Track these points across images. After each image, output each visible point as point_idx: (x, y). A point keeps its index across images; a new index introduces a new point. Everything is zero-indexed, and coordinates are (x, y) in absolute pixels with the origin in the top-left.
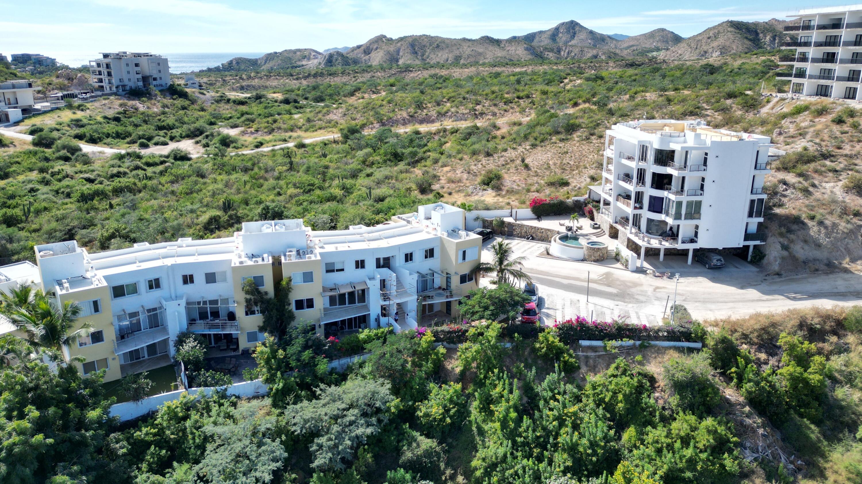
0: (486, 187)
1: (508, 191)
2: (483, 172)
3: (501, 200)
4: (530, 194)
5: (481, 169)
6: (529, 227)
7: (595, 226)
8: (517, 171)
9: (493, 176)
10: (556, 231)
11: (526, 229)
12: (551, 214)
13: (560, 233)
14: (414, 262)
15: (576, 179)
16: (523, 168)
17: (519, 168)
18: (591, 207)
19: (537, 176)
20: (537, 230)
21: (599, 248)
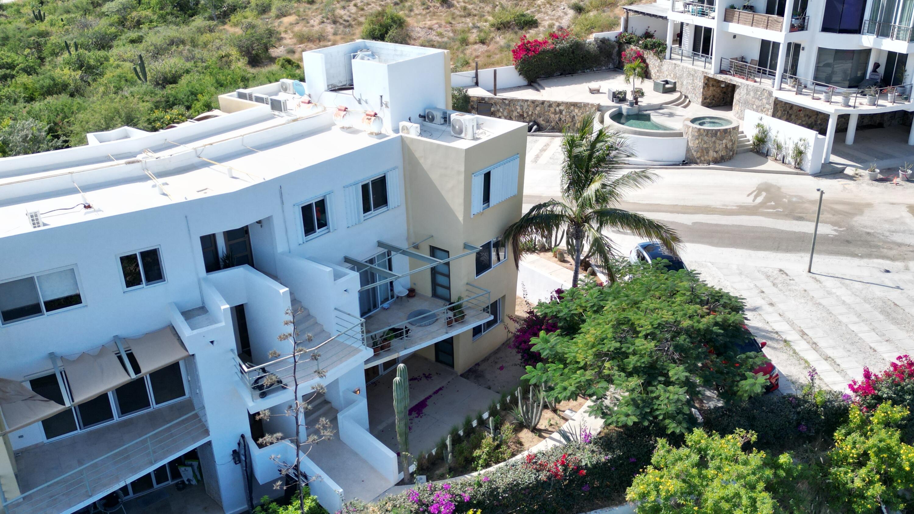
2: (363, 20)
4: (471, 47)
5: (356, 13)
6: (529, 103)
7: (667, 86)
8: (428, 11)
9: (389, 21)
10: (592, 105)
11: (522, 109)
12: (555, 74)
13: (603, 109)
14: (331, 230)
15: (546, 13)
16: (438, 5)
17: (430, 4)
18: (639, 49)
19: (469, 15)
20: (546, 108)
21: (726, 129)
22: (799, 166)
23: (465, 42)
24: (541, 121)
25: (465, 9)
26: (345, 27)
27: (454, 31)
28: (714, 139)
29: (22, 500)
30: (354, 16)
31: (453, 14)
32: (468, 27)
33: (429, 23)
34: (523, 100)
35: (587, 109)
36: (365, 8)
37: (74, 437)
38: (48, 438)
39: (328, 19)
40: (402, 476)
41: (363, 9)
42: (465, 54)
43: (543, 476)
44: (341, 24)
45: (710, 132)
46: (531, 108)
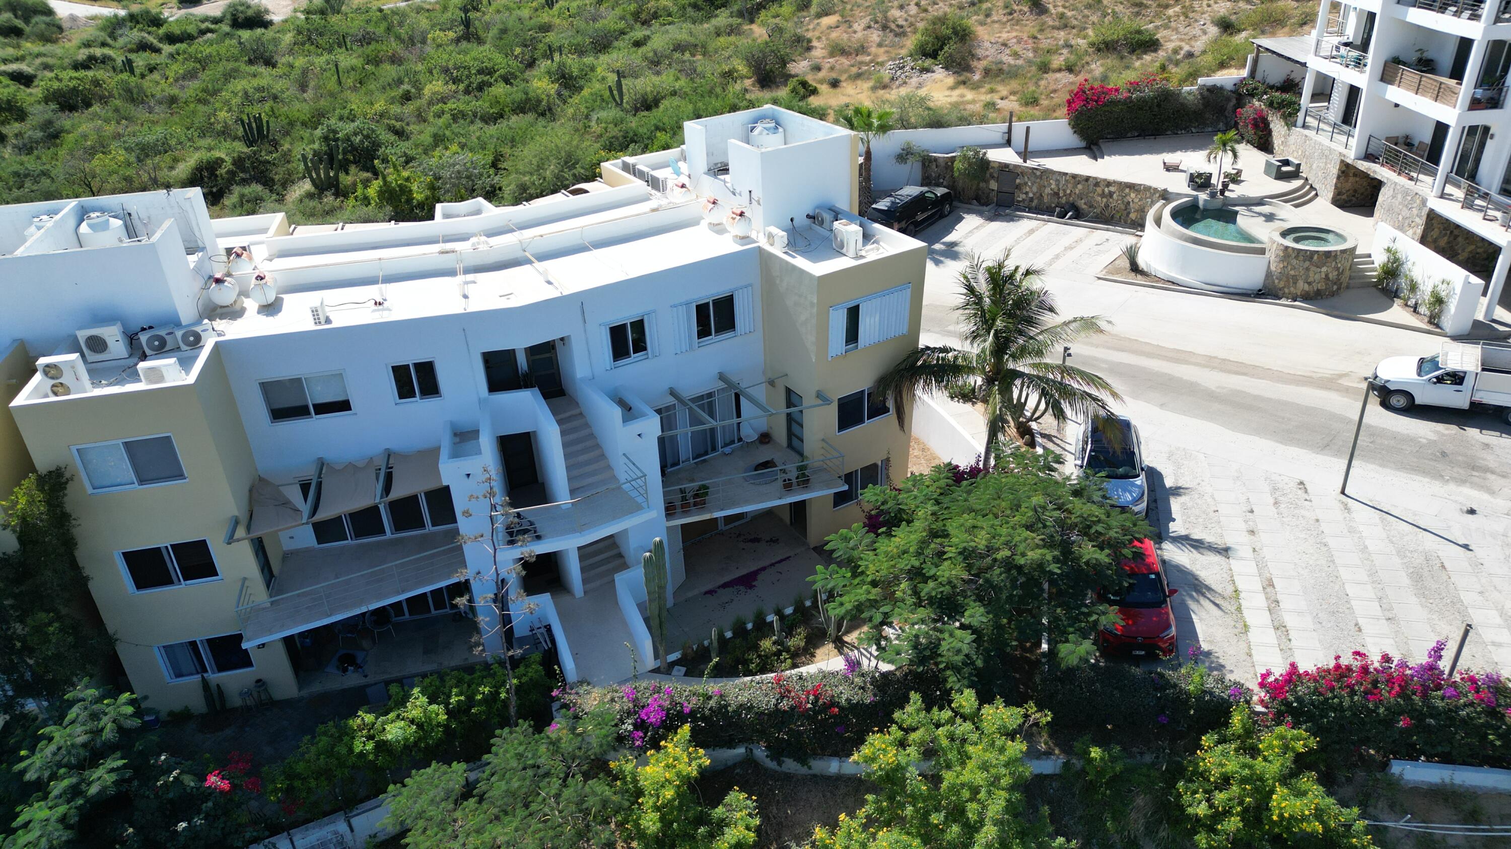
0: (928, 62)
1: (987, 72)
2: (921, 25)
3: (969, 95)
4: (1051, 76)
5: (915, 16)
6: (1068, 178)
7: (1284, 169)
8: (1010, 17)
9: (949, 32)
10: (1156, 190)
11: (1058, 185)
12: (1129, 135)
13: (1171, 196)
14: (650, 356)
15: (1176, 30)
16: (1026, 9)
17: (1016, 8)
18: (1263, 107)
19: (1066, 26)
20: (1091, 187)
21: (1330, 252)
22: (1434, 320)
23: (1045, 68)
24: (1082, 204)
25: (1062, 16)
26: (896, 35)
27: (1035, 51)
28: (1307, 264)
29: (269, 605)
30: (913, 19)
31: (1044, 24)
32: (1057, 45)
33: (1005, 36)
34: (1060, 173)
35: (1148, 195)
36: (930, 9)
37: (344, 546)
38: (320, 541)
39: (877, 22)
40: (658, 663)
41: (926, 11)
42: (1038, 86)
43: (784, 705)
44: (891, 31)
45: (1301, 253)
46: (1069, 185)
